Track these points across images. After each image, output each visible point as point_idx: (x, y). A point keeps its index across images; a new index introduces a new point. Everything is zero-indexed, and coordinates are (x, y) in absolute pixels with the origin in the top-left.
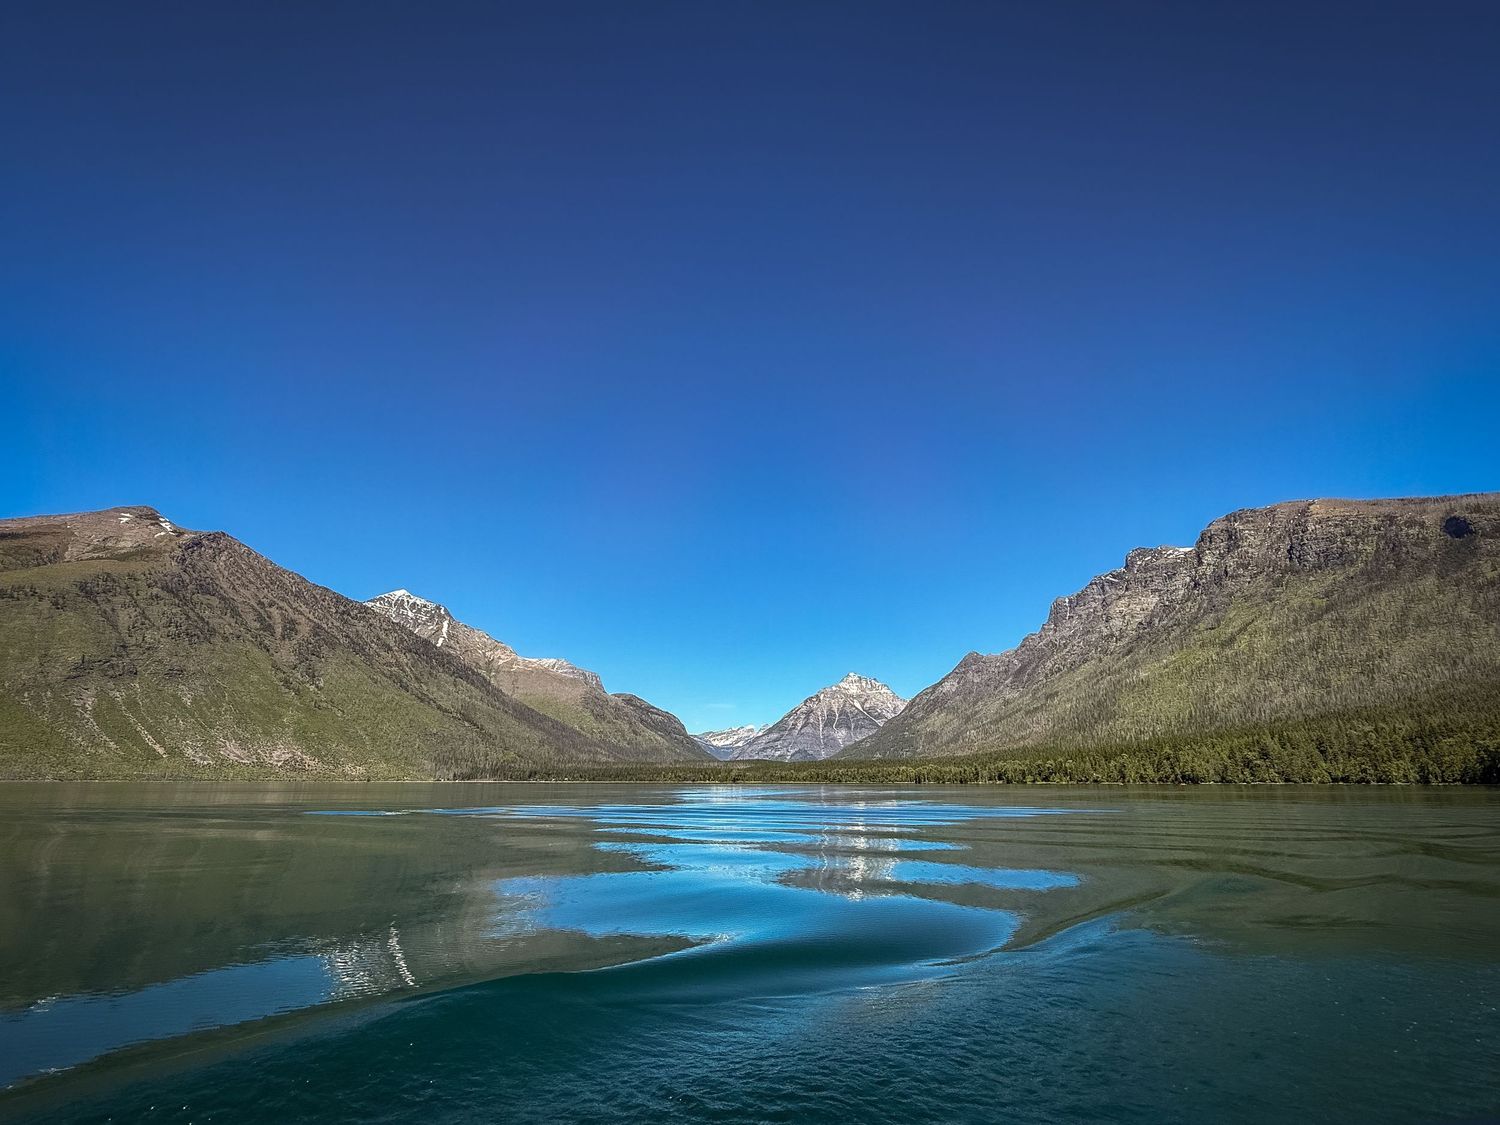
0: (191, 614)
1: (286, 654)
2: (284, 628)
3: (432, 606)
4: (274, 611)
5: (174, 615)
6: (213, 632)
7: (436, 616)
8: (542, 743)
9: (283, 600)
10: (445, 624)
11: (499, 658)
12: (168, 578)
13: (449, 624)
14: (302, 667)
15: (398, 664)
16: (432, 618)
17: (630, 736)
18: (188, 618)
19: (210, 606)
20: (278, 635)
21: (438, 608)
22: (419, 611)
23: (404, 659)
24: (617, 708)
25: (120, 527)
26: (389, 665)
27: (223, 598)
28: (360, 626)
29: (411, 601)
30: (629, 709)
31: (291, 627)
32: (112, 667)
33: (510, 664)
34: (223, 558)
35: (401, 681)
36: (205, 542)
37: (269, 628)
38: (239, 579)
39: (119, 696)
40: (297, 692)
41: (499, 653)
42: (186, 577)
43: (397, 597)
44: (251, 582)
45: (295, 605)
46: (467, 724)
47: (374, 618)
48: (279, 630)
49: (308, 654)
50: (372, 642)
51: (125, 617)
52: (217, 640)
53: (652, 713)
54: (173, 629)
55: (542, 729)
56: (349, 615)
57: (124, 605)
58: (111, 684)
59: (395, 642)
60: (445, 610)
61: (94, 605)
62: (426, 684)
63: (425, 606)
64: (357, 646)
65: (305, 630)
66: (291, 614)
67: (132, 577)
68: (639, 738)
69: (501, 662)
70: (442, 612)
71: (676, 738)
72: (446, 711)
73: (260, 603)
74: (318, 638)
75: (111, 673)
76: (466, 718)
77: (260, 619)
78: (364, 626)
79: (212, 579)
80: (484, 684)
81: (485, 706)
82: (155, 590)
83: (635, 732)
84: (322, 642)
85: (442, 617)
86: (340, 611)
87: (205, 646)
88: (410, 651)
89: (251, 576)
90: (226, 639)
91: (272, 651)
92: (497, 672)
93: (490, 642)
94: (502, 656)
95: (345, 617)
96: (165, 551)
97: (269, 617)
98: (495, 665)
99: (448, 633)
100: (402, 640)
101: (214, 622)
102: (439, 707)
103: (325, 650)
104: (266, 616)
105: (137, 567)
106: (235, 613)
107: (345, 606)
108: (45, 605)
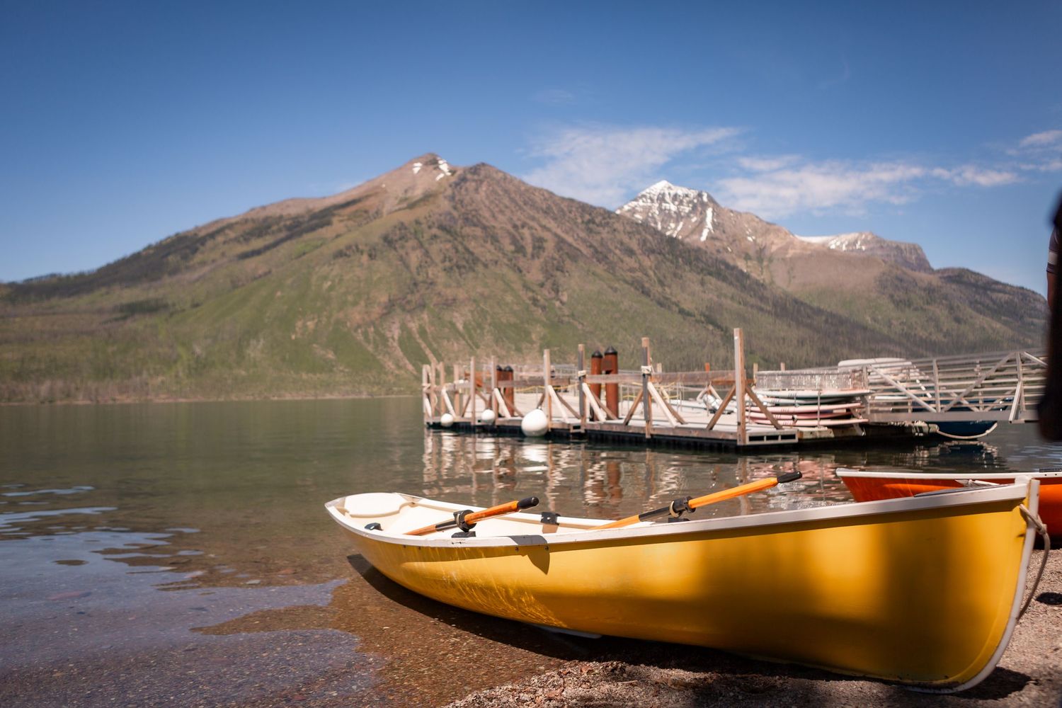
0: (460, 248)
1: (535, 275)
2: (534, 248)
3: (693, 193)
4: (526, 232)
5: (447, 250)
6: (476, 260)
7: (698, 207)
8: (802, 343)
9: (533, 219)
10: (709, 212)
11: (772, 243)
12: (442, 218)
13: (713, 211)
14: (548, 285)
15: (643, 269)
16: (694, 207)
17: (948, 324)
18: (457, 251)
19: (475, 238)
20: (529, 256)
21: (700, 195)
22: (681, 203)
23: (648, 262)
24: (930, 290)
25: (414, 177)
26: (632, 270)
27: (485, 228)
28: (605, 233)
29: (673, 192)
30: (952, 289)
31: (539, 244)
32: (408, 302)
33: (785, 249)
34: (484, 189)
35: (643, 287)
36: (469, 176)
37: (520, 249)
38: (497, 206)
39: (414, 326)
40: (544, 308)
41: (771, 237)
42: (455, 214)
43: (659, 191)
44: (507, 207)
45: (544, 222)
46: (711, 327)
47: (618, 222)
48: (529, 250)
49: (553, 270)
50: (616, 248)
51: (415, 258)
52: (480, 268)
53: (994, 290)
54: (447, 264)
55: (810, 326)
56: (594, 223)
57: (414, 249)
58: (408, 317)
59: (639, 244)
60: (709, 197)
61: (394, 252)
62: (669, 287)
63: (687, 196)
64: (601, 255)
65: (550, 245)
66: (541, 233)
67: (418, 222)
68: (962, 327)
69: (774, 248)
70: (705, 199)
71: (1032, 324)
72: (689, 314)
73: (515, 227)
74: (561, 252)
75: (408, 307)
76: (710, 320)
77: (514, 241)
78: (608, 232)
79: (476, 211)
80: (741, 279)
81: (736, 305)
82: (435, 231)
83: (958, 320)
84: (565, 257)
85: (704, 205)
86: (585, 220)
87: (471, 275)
88: (653, 251)
89: (506, 201)
90: (486, 266)
91: (524, 272)
92: (771, 260)
93: (760, 225)
94: (776, 241)
95: (591, 226)
96: (441, 193)
97: (522, 239)
98: (767, 253)
99: (713, 223)
100: (645, 241)
101: (477, 251)
102: (682, 311)
103: (568, 264)
104: (519, 238)
105: (420, 212)
106: (495, 240)
107: (590, 214)
108: (365, 258)
